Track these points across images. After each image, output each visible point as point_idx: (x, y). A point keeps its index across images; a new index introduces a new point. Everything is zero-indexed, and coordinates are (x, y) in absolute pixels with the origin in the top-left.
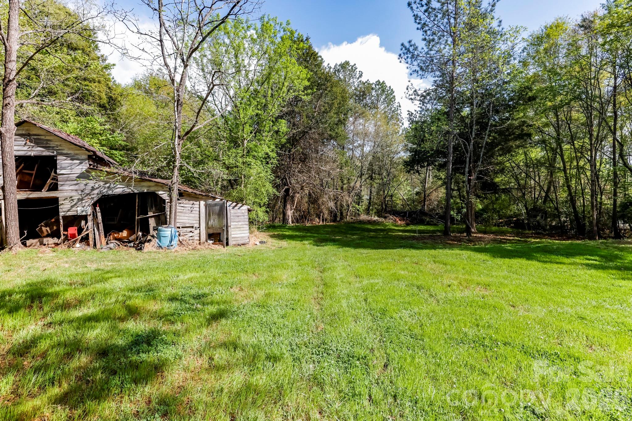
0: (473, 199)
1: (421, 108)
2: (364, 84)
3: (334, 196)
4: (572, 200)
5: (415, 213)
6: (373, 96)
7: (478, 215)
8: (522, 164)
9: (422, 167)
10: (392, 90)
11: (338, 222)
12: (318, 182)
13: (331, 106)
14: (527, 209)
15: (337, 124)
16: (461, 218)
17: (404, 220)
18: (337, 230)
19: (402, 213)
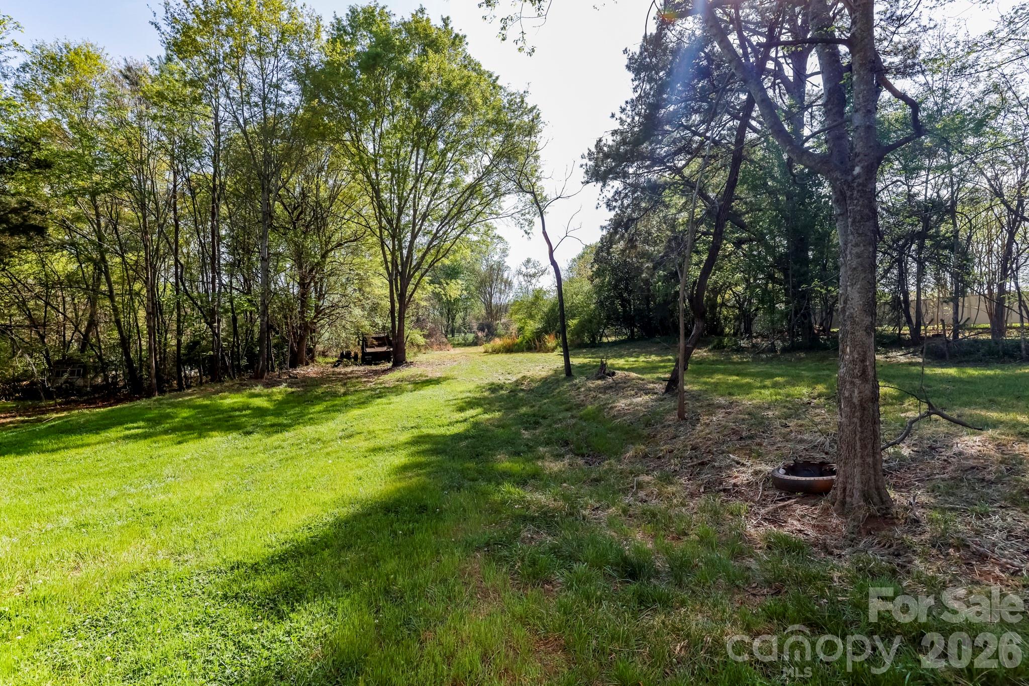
8: (32, 281)
14: (48, 362)
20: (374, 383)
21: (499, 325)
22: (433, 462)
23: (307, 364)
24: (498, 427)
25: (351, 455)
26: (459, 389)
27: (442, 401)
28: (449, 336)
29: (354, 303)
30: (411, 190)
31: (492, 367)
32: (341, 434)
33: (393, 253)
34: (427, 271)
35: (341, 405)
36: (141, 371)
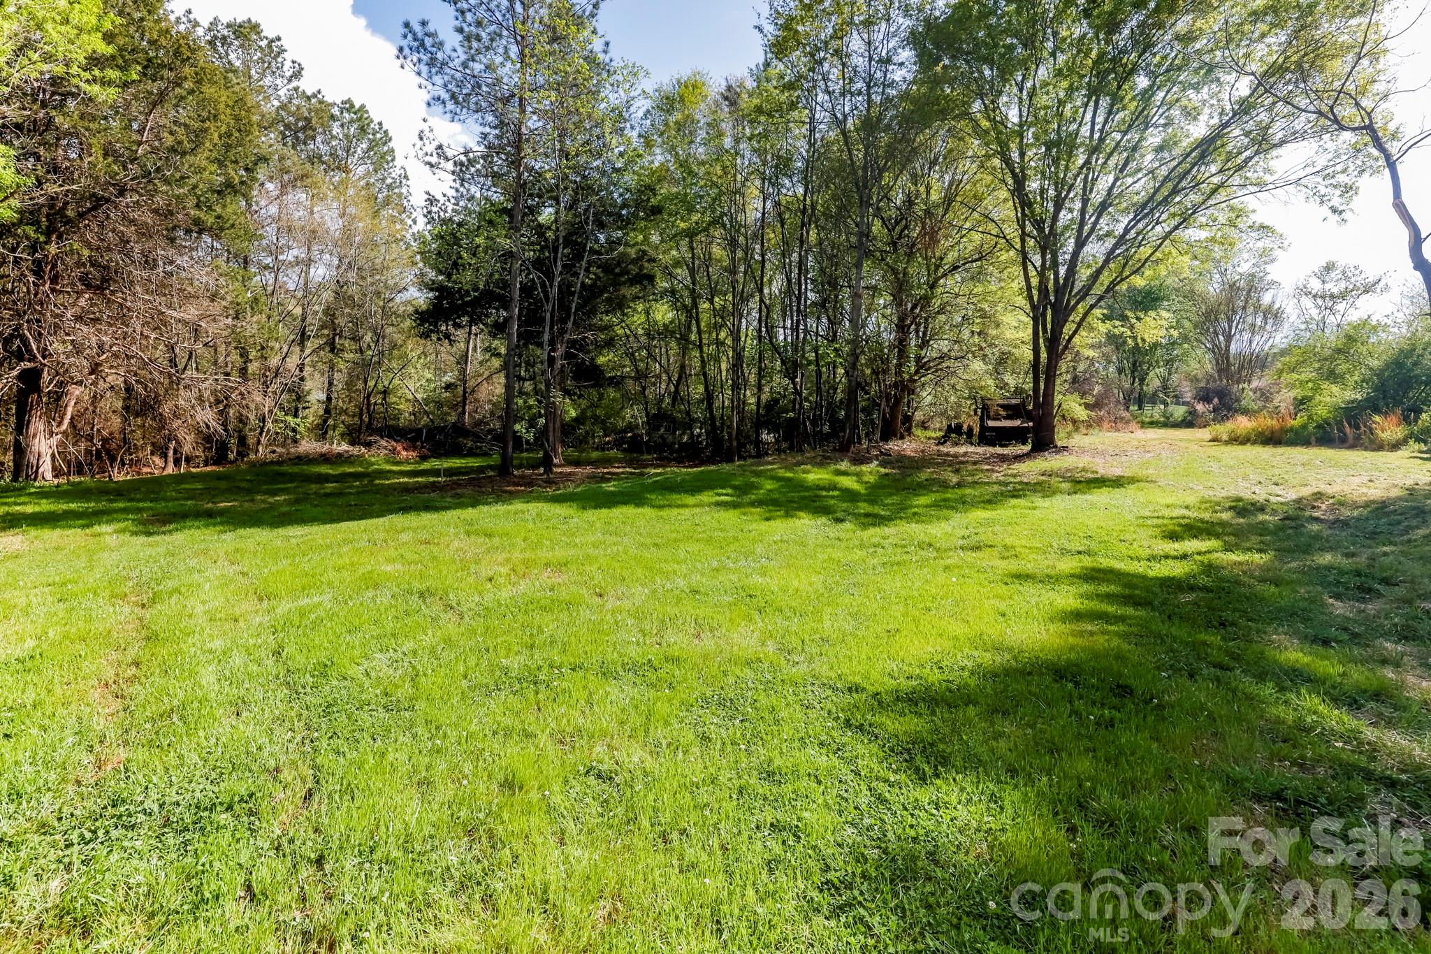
0: (558, 398)
1: (457, 191)
2: (309, 98)
3: (214, 392)
4: (709, 397)
5: (440, 430)
6: (333, 137)
7: (568, 429)
8: (640, 331)
9: (458, 326)
10: (386, 132)
11: (231, 462)
12: (160, 352)
13: (198, 136)
14: (647, 415)
15: (219, 193)
16: (536, 439)
17: (415, 448)
18: (223, 485)
19: (411, 431)
20: (1002, 473)
21: (1248, 392)
22: (1130, 618)
23: (902, 438)
24: (1263, 580)
25: (982, 576)
26: (1163, 501)
27: (1130, 517)
28: (1134, 408)
29: (973, 353)
30: (1081, 168)
31: (1232, 468)
32: (961, 542)
33: (1041, 274)
34: (1101, 298)
35: (956, 500)
36: (722, 431)
